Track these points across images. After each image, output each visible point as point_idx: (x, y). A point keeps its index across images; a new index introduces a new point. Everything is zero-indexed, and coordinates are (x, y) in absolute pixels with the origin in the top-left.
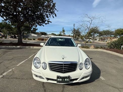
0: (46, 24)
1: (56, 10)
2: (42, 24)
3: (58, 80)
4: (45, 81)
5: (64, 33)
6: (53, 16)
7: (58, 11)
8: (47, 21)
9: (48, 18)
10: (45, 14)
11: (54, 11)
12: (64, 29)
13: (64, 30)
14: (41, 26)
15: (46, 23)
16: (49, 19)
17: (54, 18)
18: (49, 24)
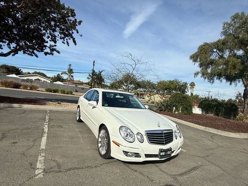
0: (46, 54)
1: (78, 32)
2: (34, 53)
3: (162, 154)
4: (143, 159)
5: (72, 76)
6: (67, 42)
7: (81, 36)
8: (50, 48)
9: (55, 42)
10: (50, 34)
11: (73, 33)
12: (71, 68)
13: (71, 70)
14: (31, 55)
15: (45, 51)
16: (55, 46)
17: (68, 45)
18: (53, 54)
